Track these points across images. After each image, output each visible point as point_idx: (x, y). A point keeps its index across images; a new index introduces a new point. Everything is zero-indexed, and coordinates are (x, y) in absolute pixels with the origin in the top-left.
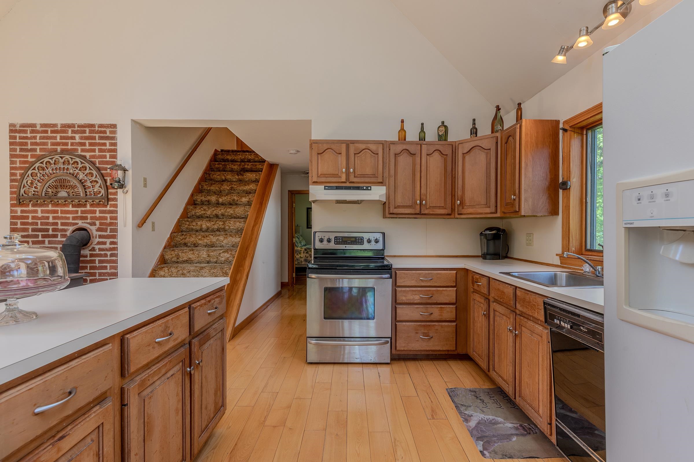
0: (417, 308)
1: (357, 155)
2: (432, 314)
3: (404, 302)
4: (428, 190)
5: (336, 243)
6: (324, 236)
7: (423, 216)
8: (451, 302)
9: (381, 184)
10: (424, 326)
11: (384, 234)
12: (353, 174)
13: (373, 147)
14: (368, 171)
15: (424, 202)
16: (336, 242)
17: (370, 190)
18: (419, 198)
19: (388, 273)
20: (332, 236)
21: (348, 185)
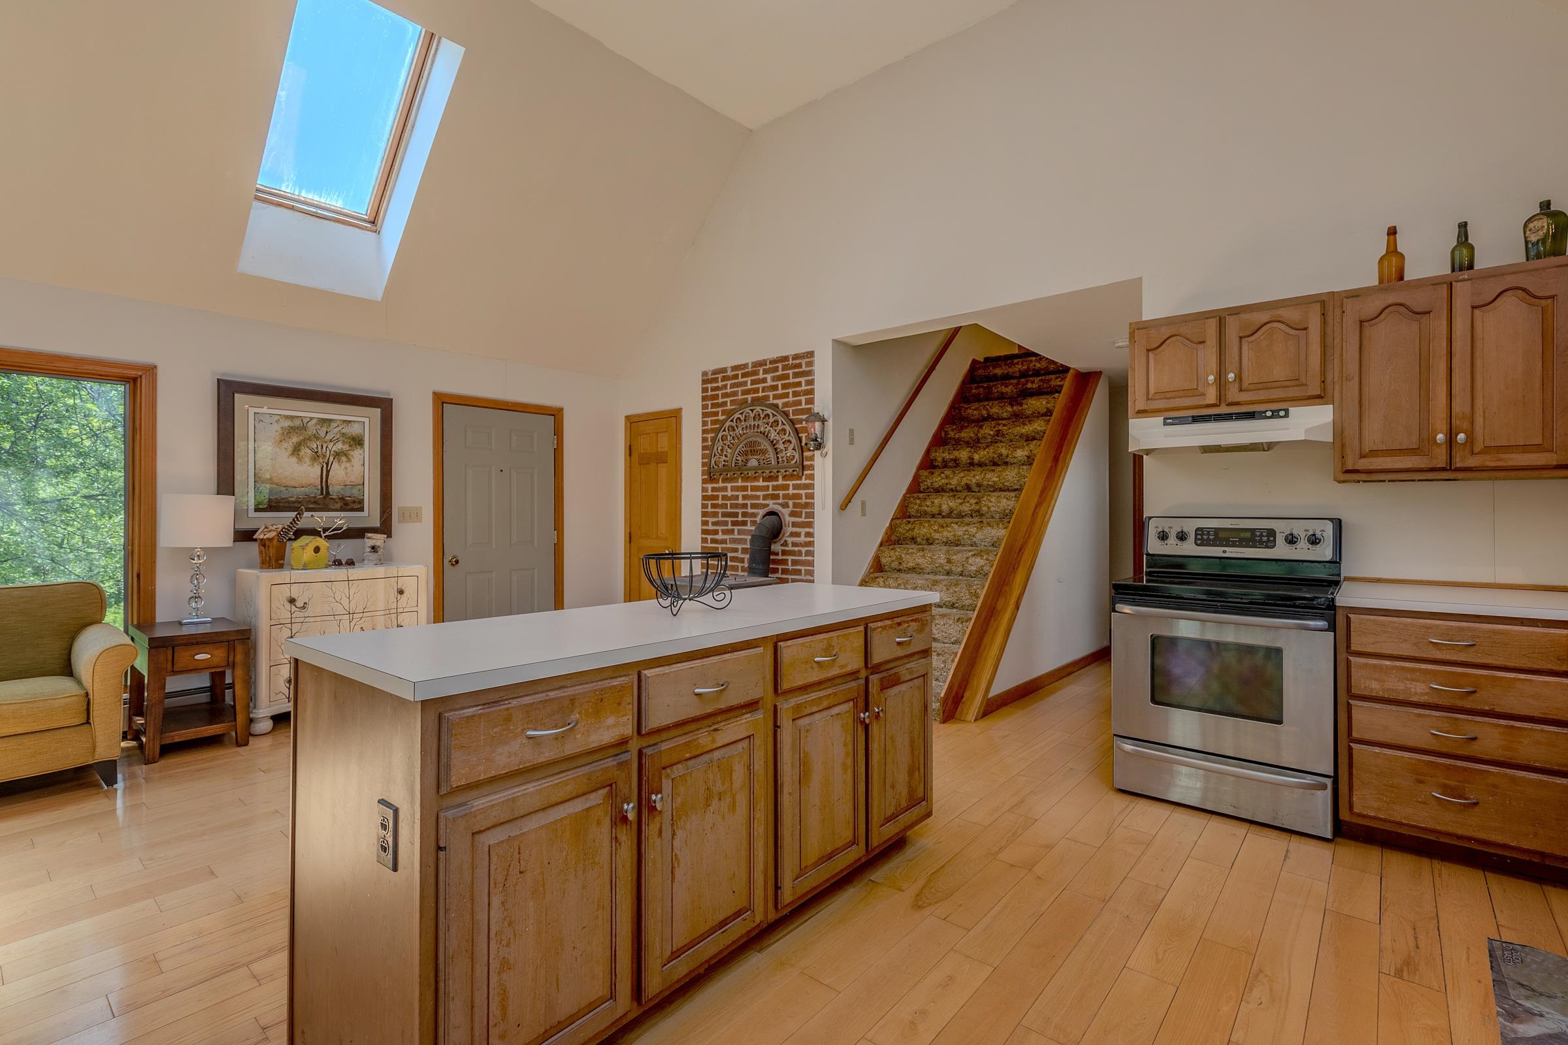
0: (1419, 715)
1: (1246, 339)
2: (1475, 739)
4: (1479, 402)
5: (1199, 542)
6: (1170, 527)
7: (1459, 475)
8: (1550, 716)
9: (1317, 401)
10: (1448, 767)
11: (1338, 524)
12: (1237, 385)
13: (1292, 315)
14: (1279, 372)
15: (1461, 437)
16: (1199, 539)
17: (1286, 416)
18: (1444, 427)
19: (1321, 617)
20: (1190, 527)
21: (1224, 410)
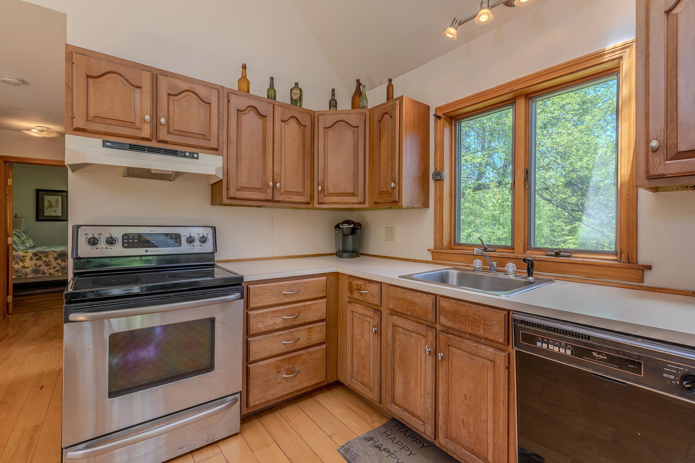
0: (279, 336)
1: (172, 97)
2: (299, 339)
3: (260, 331)
4: (283, 168)
5: (126, 245)
6: (99, 234)
7: (276, 204)
8: (321, 318)
9: (214, 152)
10: (288, 359)
11: (214, 229)
12: (166, 128)
13: (202, 91)
14: (194, 127)
15: (278, 184)
16: (126, 243)
17: (197, 158)
18: (271, 179)
19: (237, 291)
20: (118, 233)
21: (154, 144)
